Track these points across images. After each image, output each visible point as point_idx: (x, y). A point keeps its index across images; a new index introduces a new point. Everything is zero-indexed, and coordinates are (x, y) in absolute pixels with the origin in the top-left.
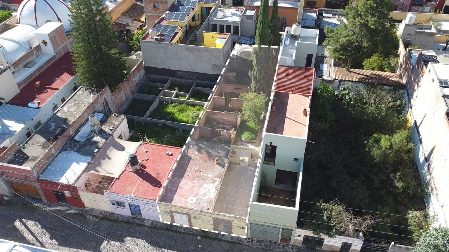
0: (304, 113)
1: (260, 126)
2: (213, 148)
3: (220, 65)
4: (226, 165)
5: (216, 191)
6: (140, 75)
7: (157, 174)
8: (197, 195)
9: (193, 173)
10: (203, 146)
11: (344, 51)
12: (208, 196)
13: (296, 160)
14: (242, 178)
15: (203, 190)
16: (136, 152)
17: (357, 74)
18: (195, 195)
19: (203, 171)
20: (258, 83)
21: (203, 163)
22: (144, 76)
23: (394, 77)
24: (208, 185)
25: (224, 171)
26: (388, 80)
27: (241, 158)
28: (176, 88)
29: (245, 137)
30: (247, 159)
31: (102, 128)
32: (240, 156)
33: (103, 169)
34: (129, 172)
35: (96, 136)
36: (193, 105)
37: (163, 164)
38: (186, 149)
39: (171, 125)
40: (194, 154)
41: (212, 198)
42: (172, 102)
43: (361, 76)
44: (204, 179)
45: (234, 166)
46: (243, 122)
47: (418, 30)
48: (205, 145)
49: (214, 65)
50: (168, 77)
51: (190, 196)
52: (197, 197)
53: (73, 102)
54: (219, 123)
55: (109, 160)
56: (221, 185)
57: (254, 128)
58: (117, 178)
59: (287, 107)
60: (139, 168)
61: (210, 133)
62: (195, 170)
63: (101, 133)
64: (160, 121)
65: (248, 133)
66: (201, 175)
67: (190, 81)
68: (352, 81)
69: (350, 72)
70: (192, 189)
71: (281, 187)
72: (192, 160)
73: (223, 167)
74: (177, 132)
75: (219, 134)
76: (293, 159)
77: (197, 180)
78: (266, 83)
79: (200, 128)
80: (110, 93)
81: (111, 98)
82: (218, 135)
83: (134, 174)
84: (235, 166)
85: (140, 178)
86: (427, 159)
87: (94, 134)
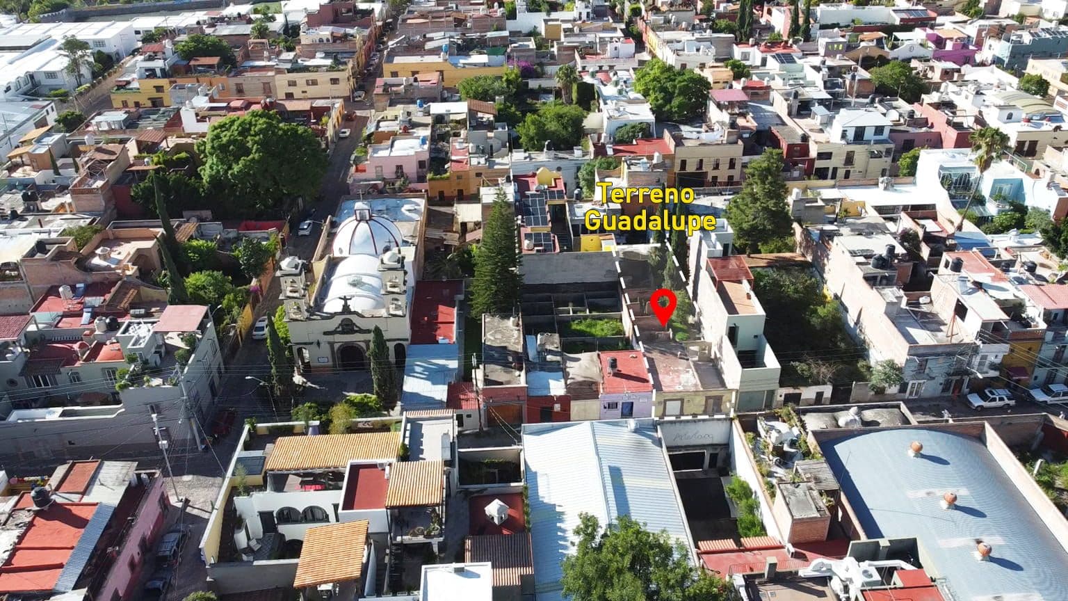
3: (615, 270)
11: (749, 236)
13: (756, 336)
23: (797, 255)
26: (795, 261)
28: (569, 304)
35: (547, 355)
36: (600, 319)
42: (574, 319)
43: (765, 261)
47: (807, 205)
50: (549, 294)
53: (491, 330)
63: (550, 352)
67: (576, 294)
86: (856, 324)
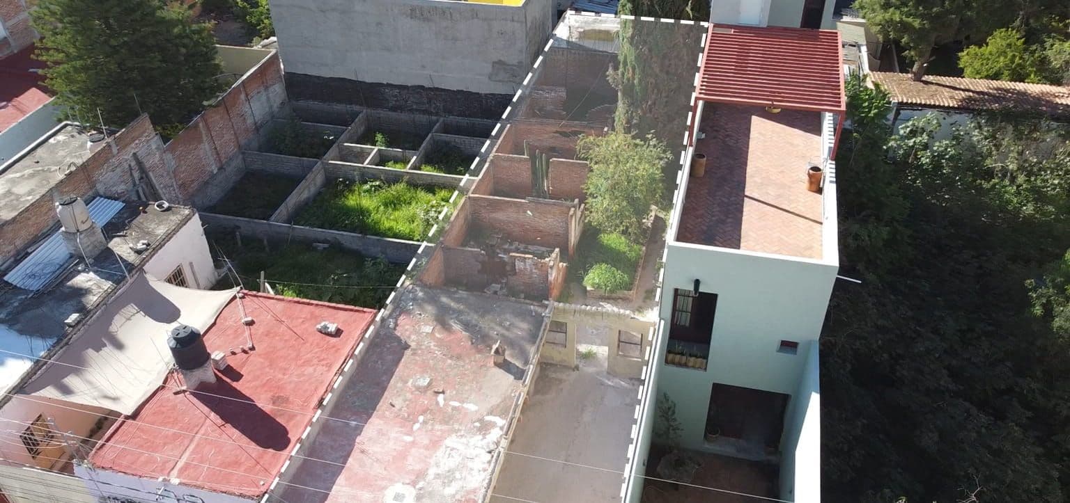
0: (811, 183)
1: (644, 248)
2: (484, 312)
3: (515, 62)
4: (531, 369)
5: (489, 462)
6: (268, 99)
7: (275, 400)
8: (421, 475)
9: (409, 396)
10: (453, 304)
12: (461, 483)
13: (788, 346)
14: (587, 417)
15: (443, 461)
16: (214, 324)
17: (947, 89)
18: (413, 478)
19: (448, 392)
20: (636, 108)
21: (449, 361)
22: (282, 103)
24: (464, 440)
25: (521, 390)
27: (583, 348)
28: (379, 137)
29: (597, 281)
30: (602, 351)
31: (111, 245)
32: (580, 342)
33: (90, 383)
34: (176, 393)
35: (84, 271)
36: (431, 188)
37: (302, 365)
38: (390, 316)
39: (354, 247)
40: (418, 333)
41: (474, 491)
42: (365, 177)
43: (963, 94)
44: (448, 418)
45: (559, 375)
46: (590, 234)
48: (458, 301)
49: (499, 64)
50: (356, 108)
51: (392, 481)
52: (421, 484)
53: (29, 167)
54: (509, 237)
55: (116, 352)
56: (512, 441)
57: (625, 253)
58: (130, 414)
59: (746, 164)
60: (213, 379)
61: (480, 267)
62: (418, 388)
63: (104, 262)
64: (318, 232)
65: (604, 266)
66: (437, 403)
67: (423, 118)
68: (939, 107)
69: (926, 83)
70: (402, 456)
71: (724, 447)
72: (408, 353)
73: (519, 375)
74: (369, 263)
75: (508, 268)
76: (777, 345)
77: (425, 422)
78: (666, 106)
79: (446, 250)
80: (155, 142)
81: (161, 159)
82: (504, 274)
83: (195, 400)
84: (564, 376)
85: (213, 414)
87: (77, 264)
